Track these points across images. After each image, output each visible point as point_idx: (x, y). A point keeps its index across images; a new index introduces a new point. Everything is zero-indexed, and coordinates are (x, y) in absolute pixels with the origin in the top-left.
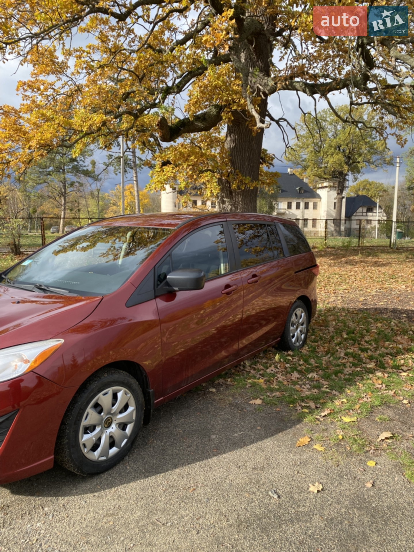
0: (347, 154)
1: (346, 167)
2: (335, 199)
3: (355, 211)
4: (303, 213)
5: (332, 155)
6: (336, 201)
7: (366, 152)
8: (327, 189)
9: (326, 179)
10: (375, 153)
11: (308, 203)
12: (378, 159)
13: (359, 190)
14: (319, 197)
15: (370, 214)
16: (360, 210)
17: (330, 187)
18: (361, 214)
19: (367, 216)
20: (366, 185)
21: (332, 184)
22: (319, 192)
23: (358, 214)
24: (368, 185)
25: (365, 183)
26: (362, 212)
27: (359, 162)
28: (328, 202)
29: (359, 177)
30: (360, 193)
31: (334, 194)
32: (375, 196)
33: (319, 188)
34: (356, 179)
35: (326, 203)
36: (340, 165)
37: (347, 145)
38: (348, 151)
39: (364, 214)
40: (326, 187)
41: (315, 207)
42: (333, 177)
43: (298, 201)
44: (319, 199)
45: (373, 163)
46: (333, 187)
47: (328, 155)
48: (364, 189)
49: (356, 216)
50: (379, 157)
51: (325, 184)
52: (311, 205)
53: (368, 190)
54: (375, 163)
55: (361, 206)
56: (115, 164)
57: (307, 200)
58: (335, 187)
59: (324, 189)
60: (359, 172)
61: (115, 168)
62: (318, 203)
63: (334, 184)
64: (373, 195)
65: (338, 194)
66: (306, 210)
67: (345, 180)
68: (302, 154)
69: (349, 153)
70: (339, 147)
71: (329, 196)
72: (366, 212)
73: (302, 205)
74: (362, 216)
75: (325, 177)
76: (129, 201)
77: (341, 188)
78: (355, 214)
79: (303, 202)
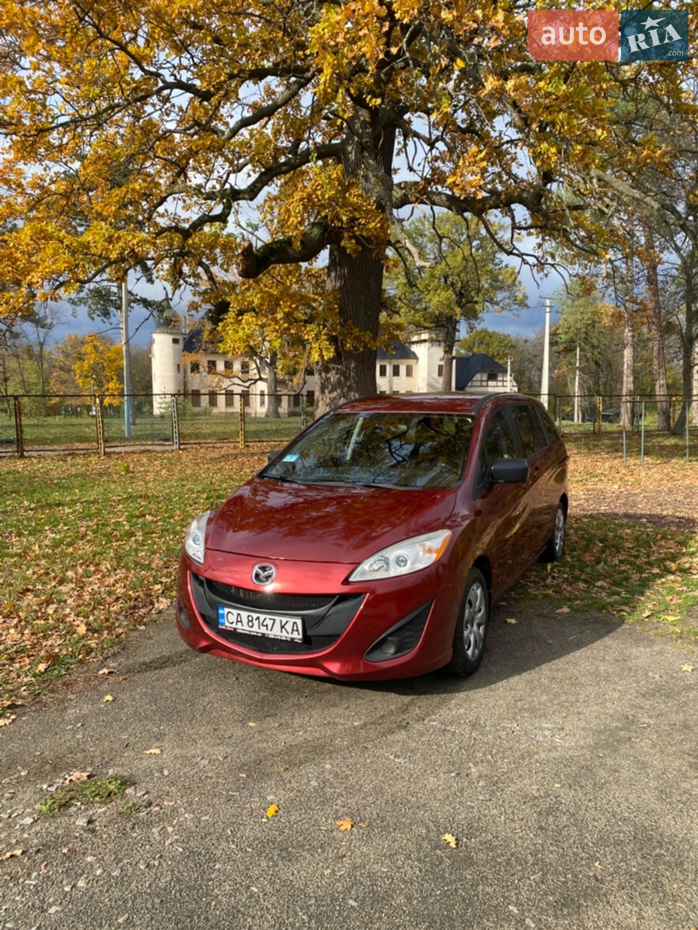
0: (458, 289)
1: (458, 310)
2: (441, 360)
3: (471, 379)
4: (390, 381)
5: (436, 290)
6: (442, 363)
7: (486, 286)
8: (427, 344)
9: (426, 328)
10: (501, 288)
11: (398, 367)
12: (504, 298)
13: (474, 345)
14: (414, 356)
15: (490, 383)
16: (478, 376)
17: (432, 340)
18: (479, 383)
19: (487, 386)
20: (484, 338)
21: (434, 336)
22: (414, 348)
23: (474, 384)
24: (487, 338)
25: (483, 334)
26: (481, 381)
27: (476, 302)
28: (429, 364)
29: (476, 325)
30: (475, 350)
31: (439, 352)
32: (498, 354)
33: (413, 343)
34: (472, 328)
35: (426, 366)
36: (449, 306)
37: (459, 275)
38: (459, 285)
39: (484, 384)
40: (425, 341)
41: (409, 372)
42: (437, 326)
43: (383, 363)
44: (415, 361)
45: (497, 304)
46: (437, 341)
47: (429, 291)
48: (481, 343)
49: (472, 386)
50: (506, 294)
51: (425, 336)
52: (403, 370)
53: (488, 345)
54: (501, 304)
55: (478, 372)
56: (90, 302)
57: (396, 362)
58: (439, 341)
59: (423, 345)
60: (476, 317)
61: (90, 307)
62: (414, 367)
63: (437, 335)
64: (496, 353)
65: (446, 352)
66: (395, 378)
67: (455, 330)
68: (389, 287)
69: (462, 287)
70: (446, 278)
71: (430, 356)
72: (487, 381)
73: (389, 370)
74: (481, 386)
75: (426, 325)
76: (92, 362)
77: (449, 343)
78: (470, 384)
79: (390, 364)
